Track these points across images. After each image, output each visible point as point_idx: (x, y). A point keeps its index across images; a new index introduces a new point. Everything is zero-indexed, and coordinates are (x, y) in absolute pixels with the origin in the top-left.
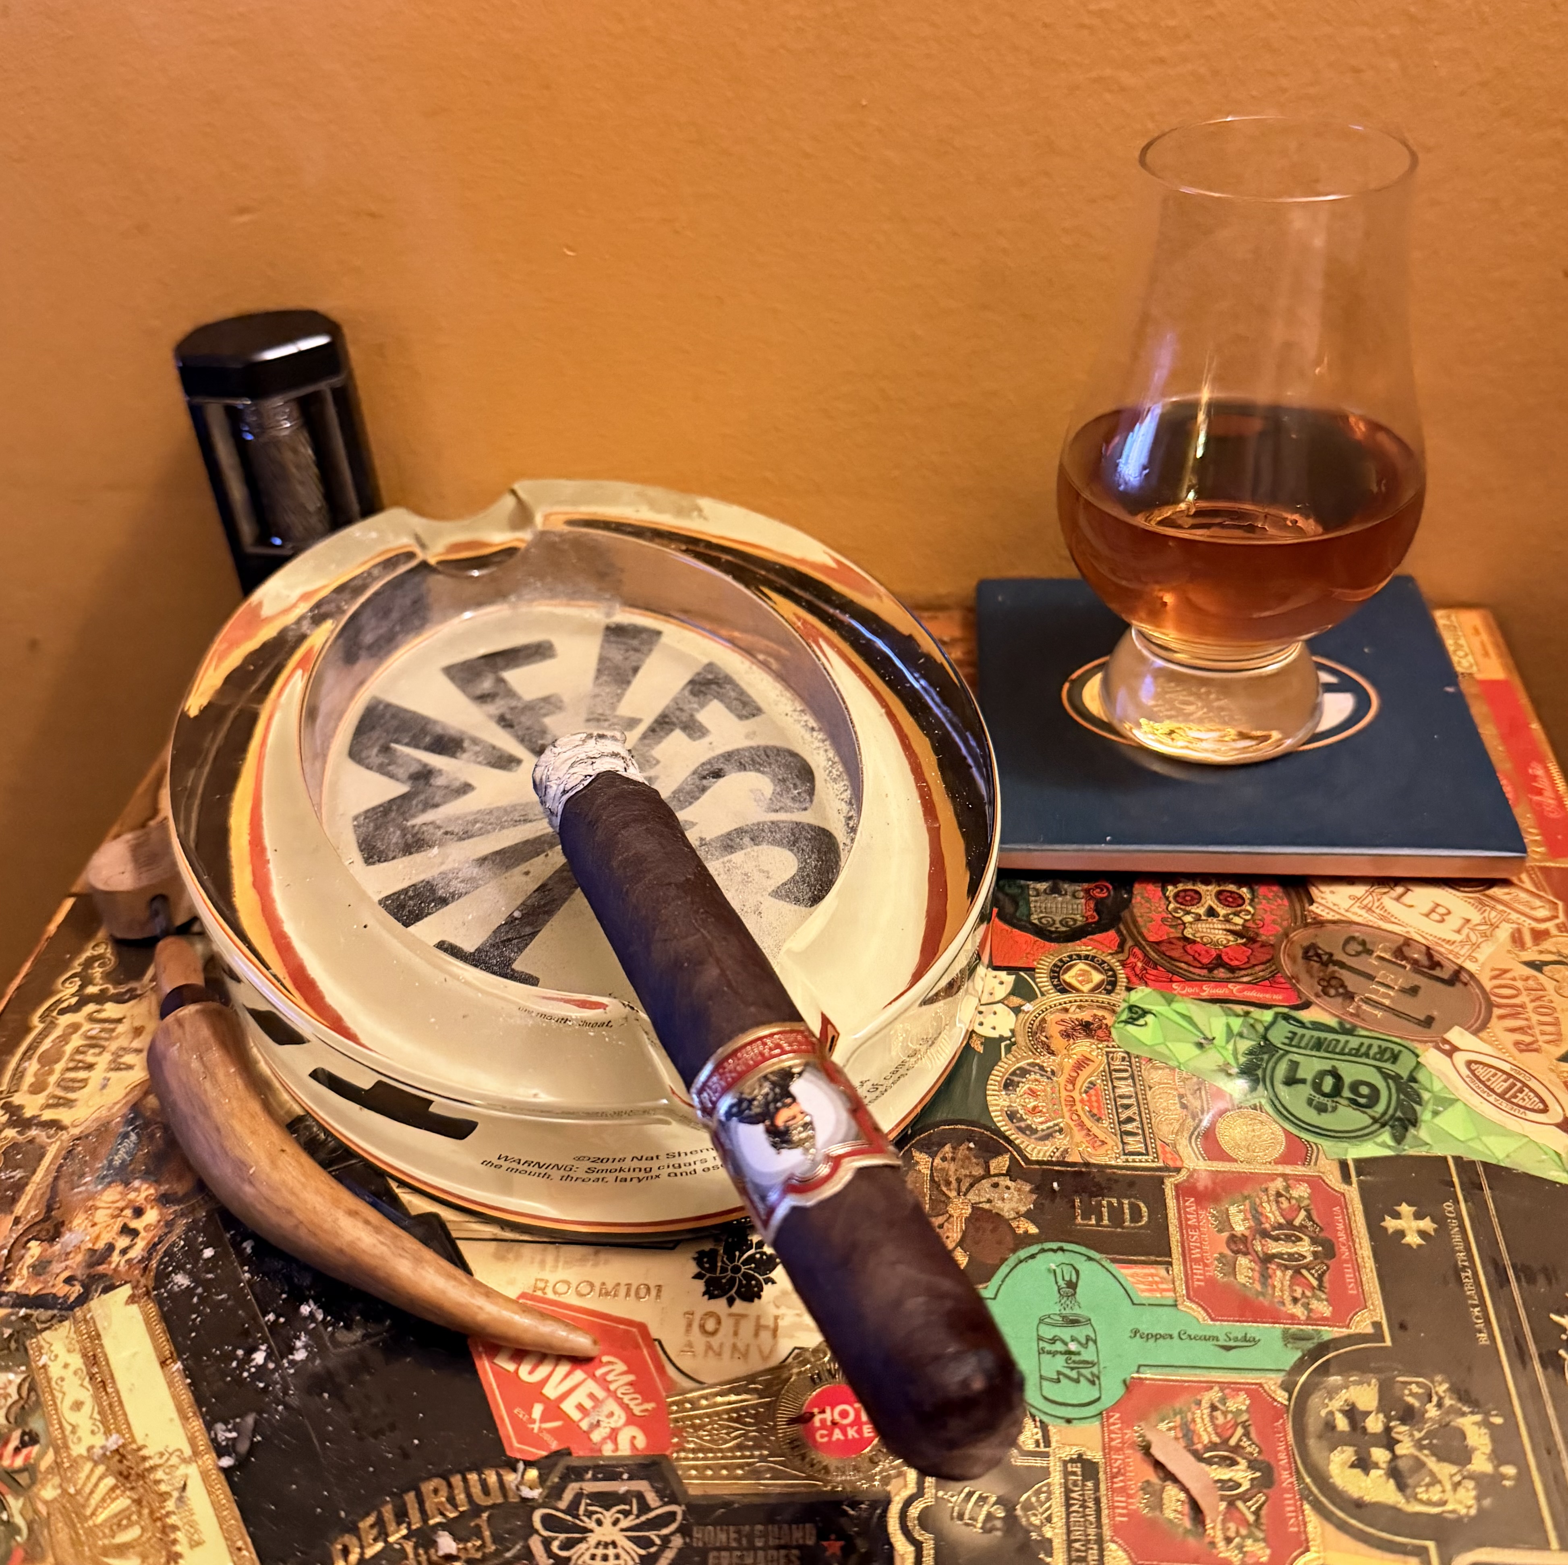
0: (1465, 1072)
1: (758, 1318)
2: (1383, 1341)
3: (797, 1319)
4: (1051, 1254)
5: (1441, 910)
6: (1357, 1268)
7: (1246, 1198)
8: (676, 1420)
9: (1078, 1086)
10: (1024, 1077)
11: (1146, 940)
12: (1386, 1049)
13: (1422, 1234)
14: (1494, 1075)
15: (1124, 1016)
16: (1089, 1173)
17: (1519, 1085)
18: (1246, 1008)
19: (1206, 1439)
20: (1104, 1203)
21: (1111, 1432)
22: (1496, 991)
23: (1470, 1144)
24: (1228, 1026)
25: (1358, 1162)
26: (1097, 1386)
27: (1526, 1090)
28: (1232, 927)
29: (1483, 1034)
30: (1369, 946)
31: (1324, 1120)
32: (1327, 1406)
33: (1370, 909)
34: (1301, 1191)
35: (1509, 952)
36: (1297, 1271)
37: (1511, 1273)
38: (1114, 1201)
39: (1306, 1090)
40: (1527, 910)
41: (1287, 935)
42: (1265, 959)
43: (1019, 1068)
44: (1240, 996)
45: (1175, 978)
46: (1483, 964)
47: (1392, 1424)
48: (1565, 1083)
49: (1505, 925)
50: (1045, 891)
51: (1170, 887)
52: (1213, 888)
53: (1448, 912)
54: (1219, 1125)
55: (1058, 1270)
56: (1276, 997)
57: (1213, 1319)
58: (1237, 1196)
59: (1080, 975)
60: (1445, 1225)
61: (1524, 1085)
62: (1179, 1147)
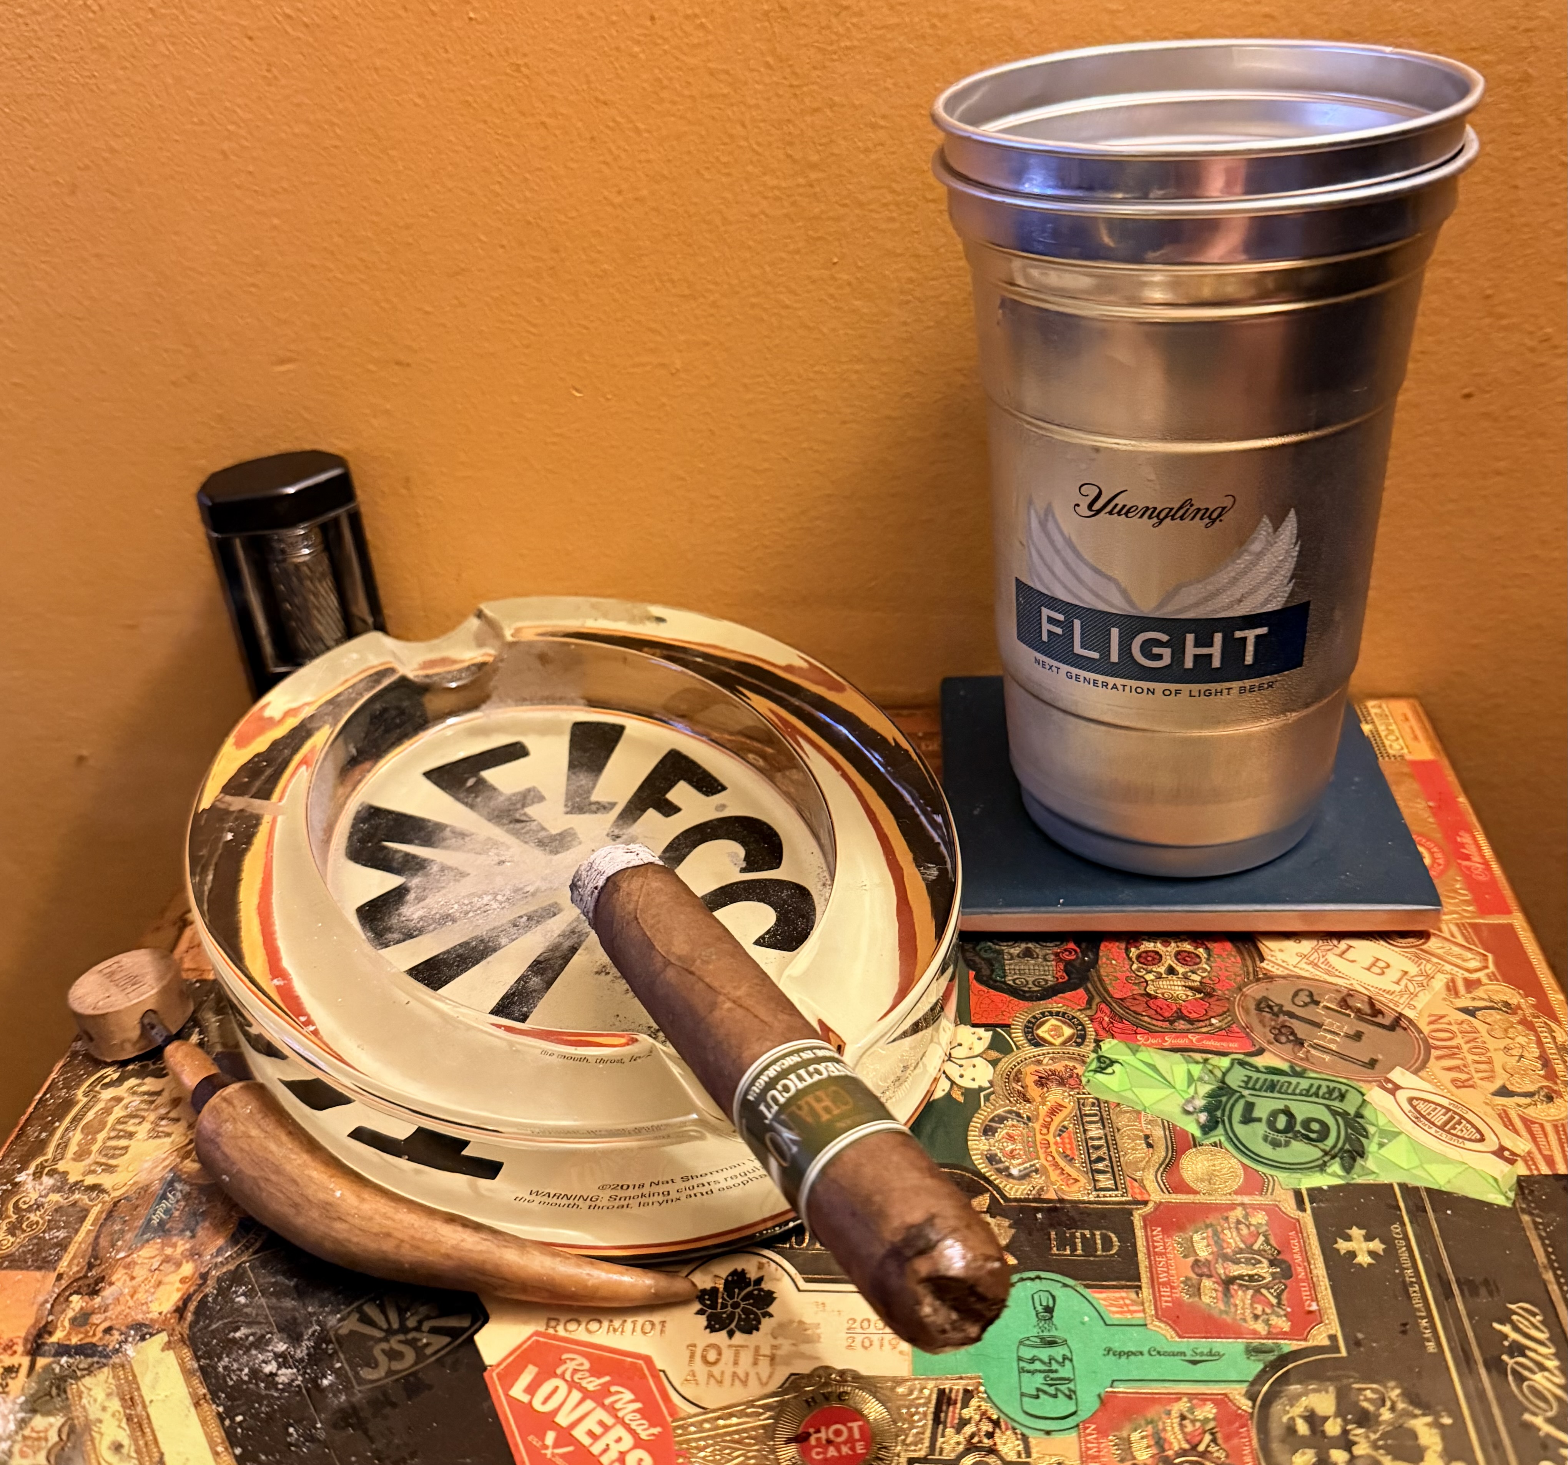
0: (1407, 1107)
1: (757, 1349)
2: (1339, 1351)
3: (794, 1348)
4: (1029, 1283)
5: (1381, 964)
6: (1313, 1287)
7: (1207, 1227)
8: (680, 1443)
9: (1052, 1130)
10: (1002, 1123)
11: (1112, 997)
12: (1334, 1088)
13: (1371, 1253)
14: (1434, 1110)
15: (1094, 1066)
16: (1063, 1208)
17: (1457, 1118)
18: (1205, 1056)
19: (1176, 1448)
20: (1078, 1234)
21: (1087, 1442)
22: (1434, 1034)
23: (1414, 1171)
24: (1189, 1072)
25: (1310, 1191)
26: (1073, 1401)
27: (1464, 1122)
28: (1192, 984)
29: (1422, 1073)
30: (1316, 998)
32: (1288, 1412)
33: (1316, 965)
34: (1260, 1218)
35: (1444, 999)
36: (1257, 1291)
37: (1455, 1287)
38: (1087, 1233)
39: (1261, 1129)
40: (1459, 962)
41: (1241, 990)
42: (1221, 1012)
43: (998, 1116)
44: (1199, 1045)
45: (1140, 1031)
46: (1421, 1010)
47: (1349, 1427)
48: (1500, 1115)
49: (1440, 976)
50: (1018, 956)
51: (1133, 950)
52: (1173, 947)
53: (1388, 966)
54: (1182, 1161)
55: (1036, 1297)
56: (1232, 1045)
57: (1181, 1337)
58: (1201, 1225)
59: (1052, 1030)
60: (1393, 1245)
61: (1462, 1118)
62: (1146, 1183)
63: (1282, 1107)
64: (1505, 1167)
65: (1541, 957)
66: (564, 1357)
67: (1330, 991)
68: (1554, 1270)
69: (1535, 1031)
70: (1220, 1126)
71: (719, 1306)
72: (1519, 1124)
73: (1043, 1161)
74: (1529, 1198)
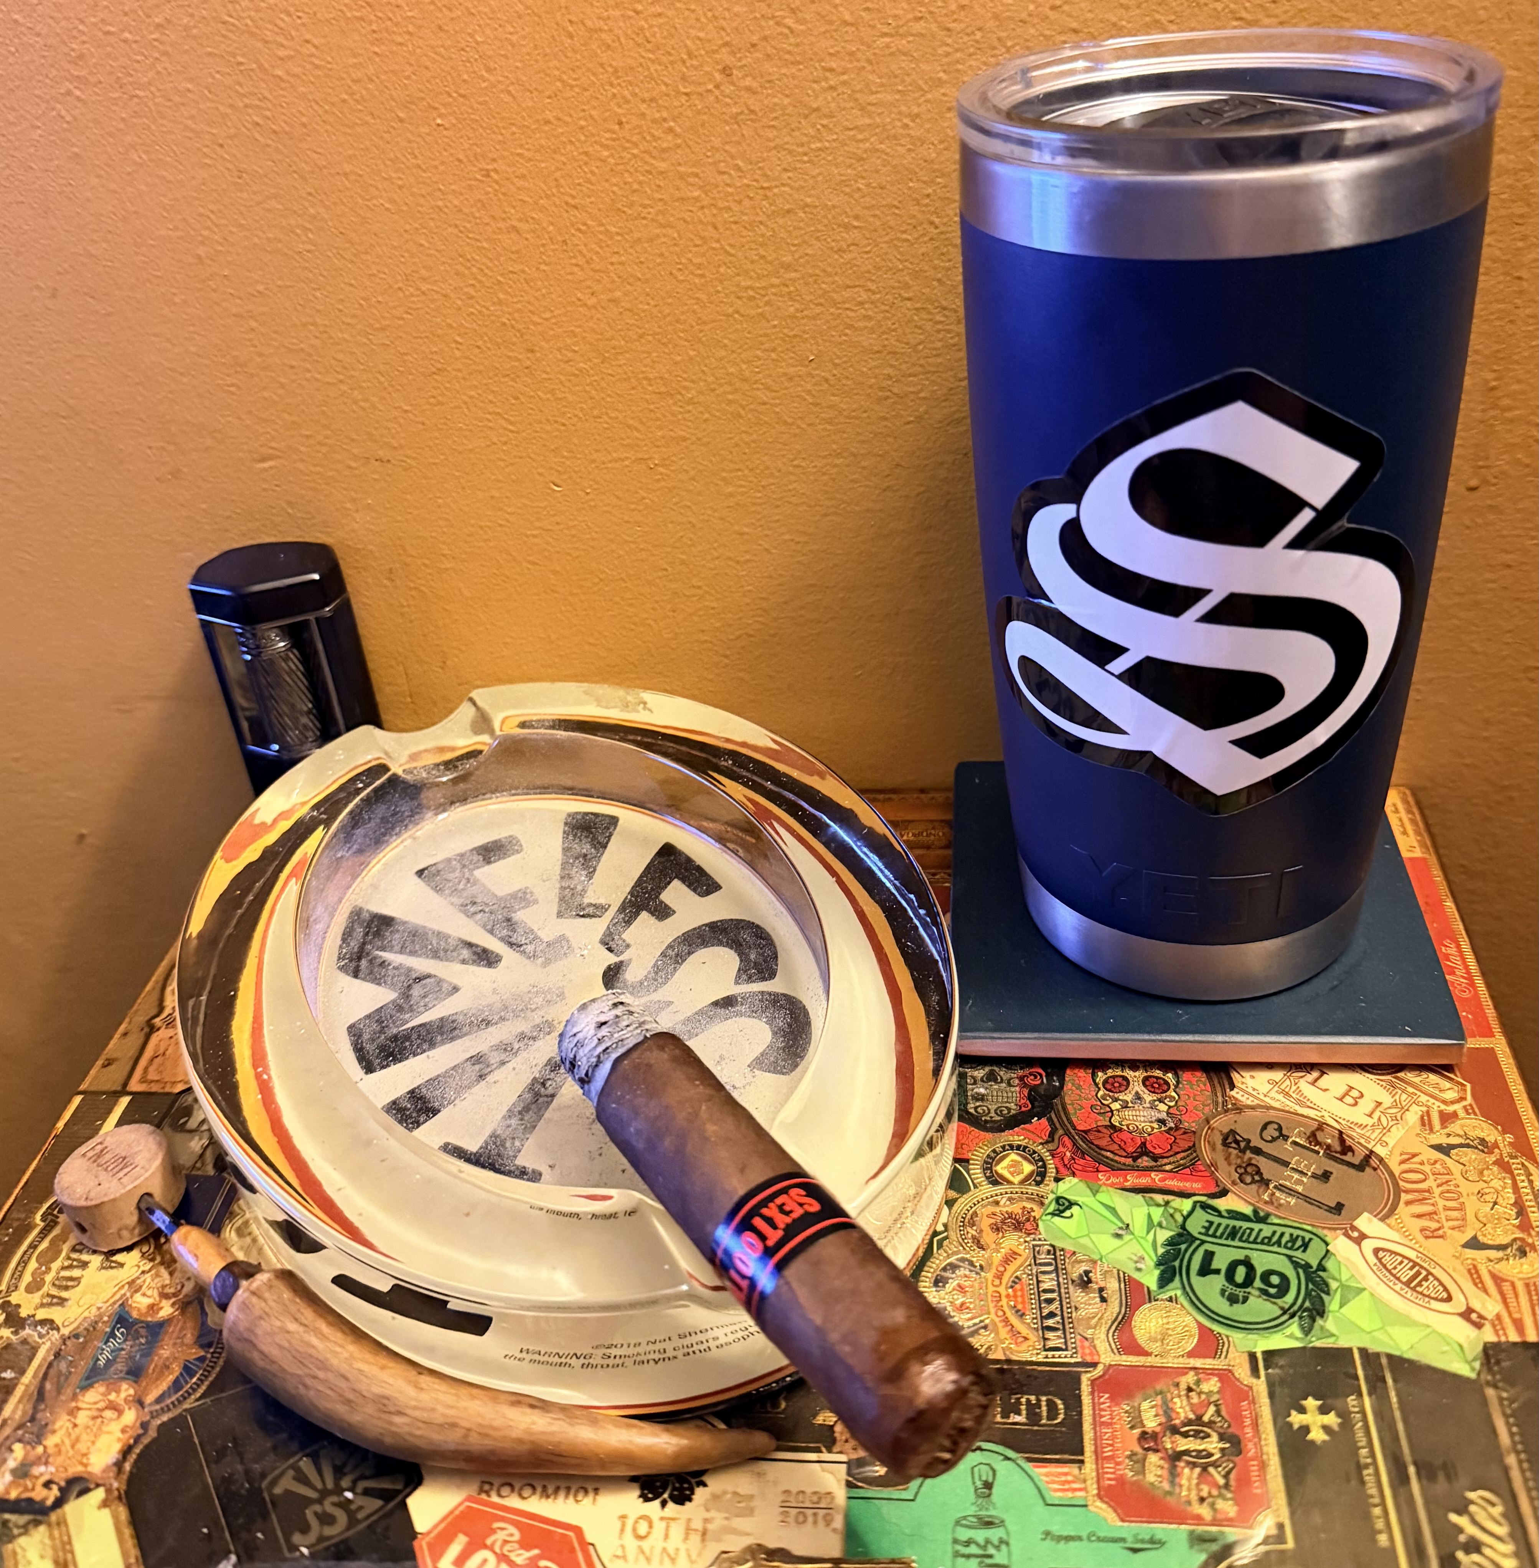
0: (1372, 1259)
1: (689, 1520)
2: (1284, 1542)
3: (725, 1522)
5: (1354, 1093)
6: (1263, 1466)
7: (1157, 1394)
9: (1005, 1281)
10: (953, 1273)
11: (1075, 1129)
12: (1298, 1237)
13: (1326, 1429)
14: (1401, 1262)
15: (1051, 1209)
16: (1010, 1370)
17: (1425, 1273)
18: (1167, 1197)
20: (1023, 1400)
22: (1405, 1175)
23: (1376, 1334)
24: (1149, 1216)
25: (1267, 1354)
27: (1431, 1278)
28: (1159, 1115)
29: (1391, 1221)
30: (1284, 1132)
33: (1287, 1094)
34: (1212, 1385)
35: (1418, 1135)
36: (1205, 1469)
37: (1412, 1470)
38: (1033, 1398)
39: (1219, 1281)
40: (1437, 1092)
41: (1208, 1122)
42: (1186, 1147)
43: (949, 1264)
44: (1162, 1185)
45: (1102, 1167)
46: (1393, 1148)
48: (1469, 1271)
49: (1415, 1108)
50: (982, 1080)
51: (1101, 1074)
52: (1140, 1074)
53: (1362, 1096)
54: (1135, 1318)
55: (976, 1469)
56: (1195, 1185)
57: (1123, 1521)
58: (1150, 1391)
59: (1012, 1166)
60: (1350, 1420)
61: (1429, 1273)
62: (1097, 1342)
63: (1242, 1258)
64: (1472, 1332)
65: (1522, 1088)
66: (496, 1525)
67: (1300, 1124)
68: (1518, 1453)
69: (1510, 1172)
70: (1177, 1278)
72: (1489, 1282)
73: (993, 1316)
74: (1496, 1368)
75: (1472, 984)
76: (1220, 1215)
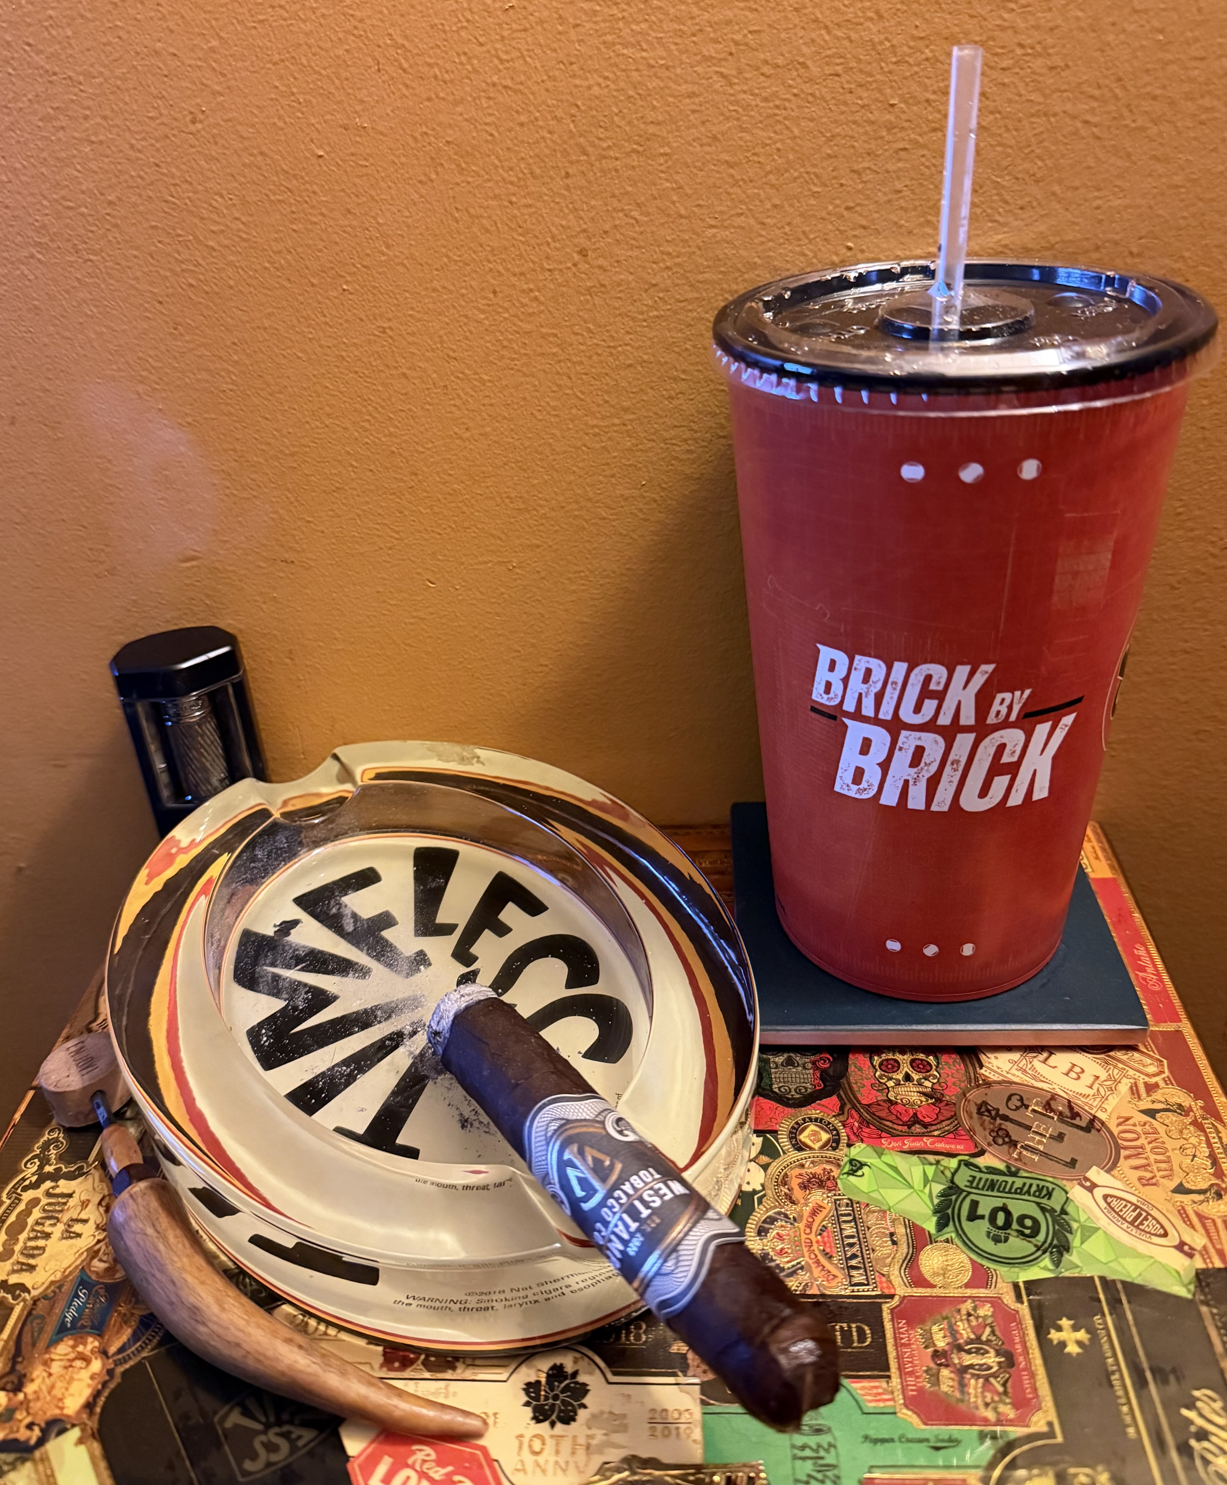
0: (1103, 1204)
1: (574, 1437)
2: (1056, 1437)
3: (604, 1438)
5: (1076, 1069)
6: (1032, 1375)
7: (944, 1319)
9: (813, 1230)
10: (772, 1223)
11: (859, 1103)
13: (1079, 1343)
14: (1125, 1206)
15: (846, 1169)
16: (824, 1303)
17: (1144, 1214)
18: (936, 1157)
20: (838, 1327)
22: (1122, 1135)
23: (1111, 1264)
24: (924, 1173)
25: (1027, 1284)
27: (1150, 1218)
28: (924, 1090)
29: (1115, 1172)
31: (1000, 1249)
33: (1024, 1071)
34: (986, 1310)
35: (1129, 1102)
36: (987, 1379)
37: (1148, 1376)
38: (845, 1325)
40: (1140, 1068)
42: (949, 1116)
43: (768, 1217)
44: (932, 1148)
45: (884, 1134)
46: (1110, 1113)
48: (1179, 1211)
49: (1125, 1080)
51: (876, 1058)
52: (908, 1057)
53: (1083, 1071)
54: (921, 1257)
56: (959, 1147)
57: (925, 1424)
58: (938, 1317)
59: (813, 1135)
60: (1098, 1335)
61: (1148, 1214)
62: (892, 1278)
63: (1001, 1205)
64: (1185, 1261)
65: (1206, 1062)
67: (1037, 1095)
69: (1204, 1132)
70: (951, 1223)
71: (542, 1398)
72: (1195, 1220)
73: (807, 1259)
74: (1207, 1290)
75: (1161, 980)
76: (981, 1171)
